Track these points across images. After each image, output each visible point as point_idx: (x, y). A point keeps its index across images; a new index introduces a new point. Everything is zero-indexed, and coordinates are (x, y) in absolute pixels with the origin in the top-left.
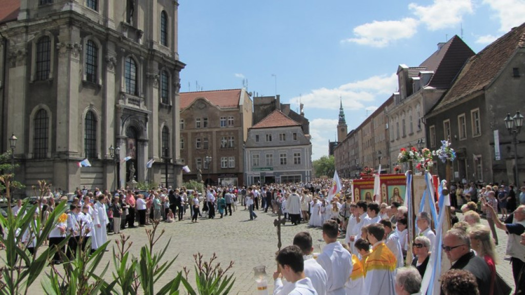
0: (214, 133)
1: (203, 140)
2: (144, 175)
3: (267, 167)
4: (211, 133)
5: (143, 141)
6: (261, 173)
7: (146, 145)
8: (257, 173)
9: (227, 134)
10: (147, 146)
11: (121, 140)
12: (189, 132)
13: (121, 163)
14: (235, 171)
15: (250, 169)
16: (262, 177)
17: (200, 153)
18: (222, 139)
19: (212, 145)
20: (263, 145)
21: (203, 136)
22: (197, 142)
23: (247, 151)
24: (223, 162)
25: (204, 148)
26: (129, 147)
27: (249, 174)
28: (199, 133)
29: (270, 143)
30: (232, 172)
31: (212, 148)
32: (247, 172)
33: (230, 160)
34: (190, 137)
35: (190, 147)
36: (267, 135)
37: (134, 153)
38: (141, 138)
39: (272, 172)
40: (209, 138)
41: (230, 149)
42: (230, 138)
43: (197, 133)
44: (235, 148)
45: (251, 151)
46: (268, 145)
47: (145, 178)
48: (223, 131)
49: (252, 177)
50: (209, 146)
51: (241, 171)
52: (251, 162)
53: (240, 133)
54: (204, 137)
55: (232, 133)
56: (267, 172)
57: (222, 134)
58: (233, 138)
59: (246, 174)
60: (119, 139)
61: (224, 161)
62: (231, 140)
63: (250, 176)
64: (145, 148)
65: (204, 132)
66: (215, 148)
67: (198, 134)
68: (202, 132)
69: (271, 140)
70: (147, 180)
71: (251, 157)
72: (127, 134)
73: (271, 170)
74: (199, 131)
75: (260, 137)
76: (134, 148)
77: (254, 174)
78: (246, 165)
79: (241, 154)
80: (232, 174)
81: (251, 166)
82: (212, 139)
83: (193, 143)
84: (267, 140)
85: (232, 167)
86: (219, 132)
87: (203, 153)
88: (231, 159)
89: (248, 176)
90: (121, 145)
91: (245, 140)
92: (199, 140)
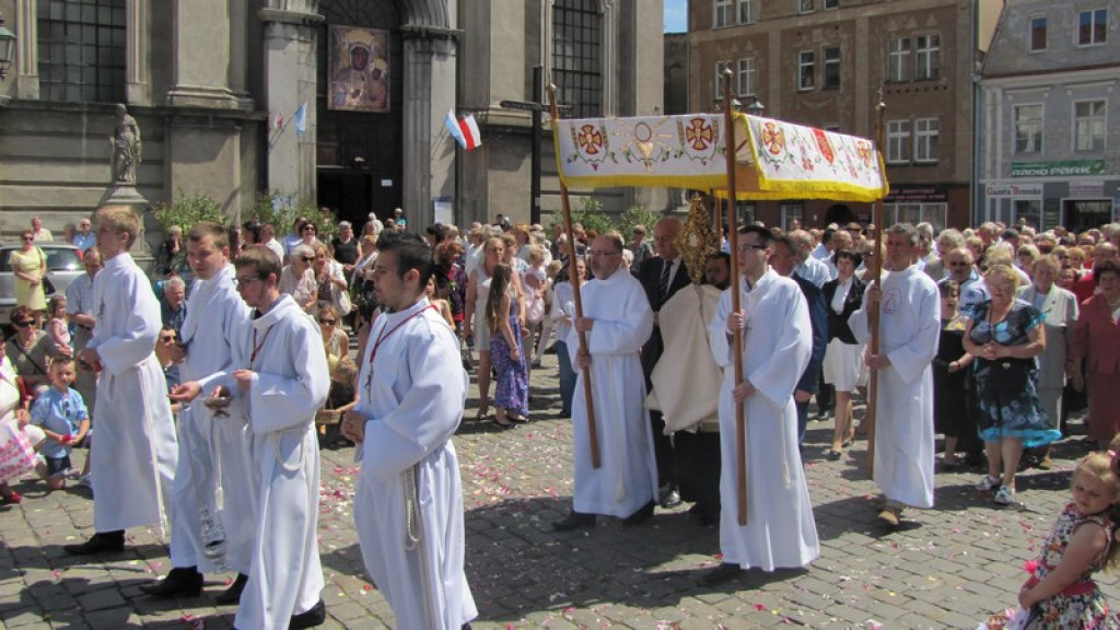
0: (863, 26)
1: (822, 54)
2: (427, 177)
3: (1078, 158)
4: (850, 25)
5: (430, 40)
6: (1046, 185)
7: (443, 55)
8: (1031, 187)
9: (912, 24)
10: (451, 62)
11: (278, 29)
12: (774, 30)
13: (274, 124)
14: (936, 177)
15: (999, 168)
16: (1051, 204)
17: (809, 104)
18: (894, 48)
19: (854, 73)
20: (1064, 61)
21: (822, 41)
22: (801, 65)
23: (992, 90)
24: (894, 141)
25: (824, 89)
26: (346, 60)
27: (996, 188)
28: (808, 30)
29: (1096, 50)
30: (925, 181)
31: (851, 85)
32: (987, 181)
33: (919, 133)
34: (775, 47)
35: (775, 84)
36: (1085, 17)
37: (377, 87)
38: (414, 23)
39: (1098, 181)
40: (843, 48)
41: (921, 85)
42: (922, 42)
43: (799, 32)
44: (943, 81)
45: (1004, 90)
46: (1091, 58)
47: (436, 188)
48: (894, 15)
49: (1006, 202)
50: (843, 79)
51: (960, 177)
52: (1006, 139)
53: (963, 18)
54: (826, 44)
55: (932, 21)
56: (1073, 181)
57: (893, 26)
58: (936, 42)
59: (982, 187)
60: (266, 24)
61: (901, 134)
62: (929, 50)
63: (999, 198)
64: (436, 63)
65: (826, 26)
66: (862, 85)
67: (805, 38)
68: (817, 27)
69: (1101, 36)
70: (442, 200)
71: (1006, 116)
72: (322, 9)
73: (1094, 171)
74: (809, 21)
75: (1051, 28)
76: (379, 65)
77: (1017, 191)
78: (982, 152)
79: (966, 105)
80: (923, 186)
81: (1004, 155)
82: (853, 49)
83: (785, 71)
84: (1085, 38)
85: (928, 160)
86: (884, 18)
87: (821, 105)
88: (922, 127)
89: (988, 198)
90: (283, 48)
91: (983, 45)
92: (810, 57)
